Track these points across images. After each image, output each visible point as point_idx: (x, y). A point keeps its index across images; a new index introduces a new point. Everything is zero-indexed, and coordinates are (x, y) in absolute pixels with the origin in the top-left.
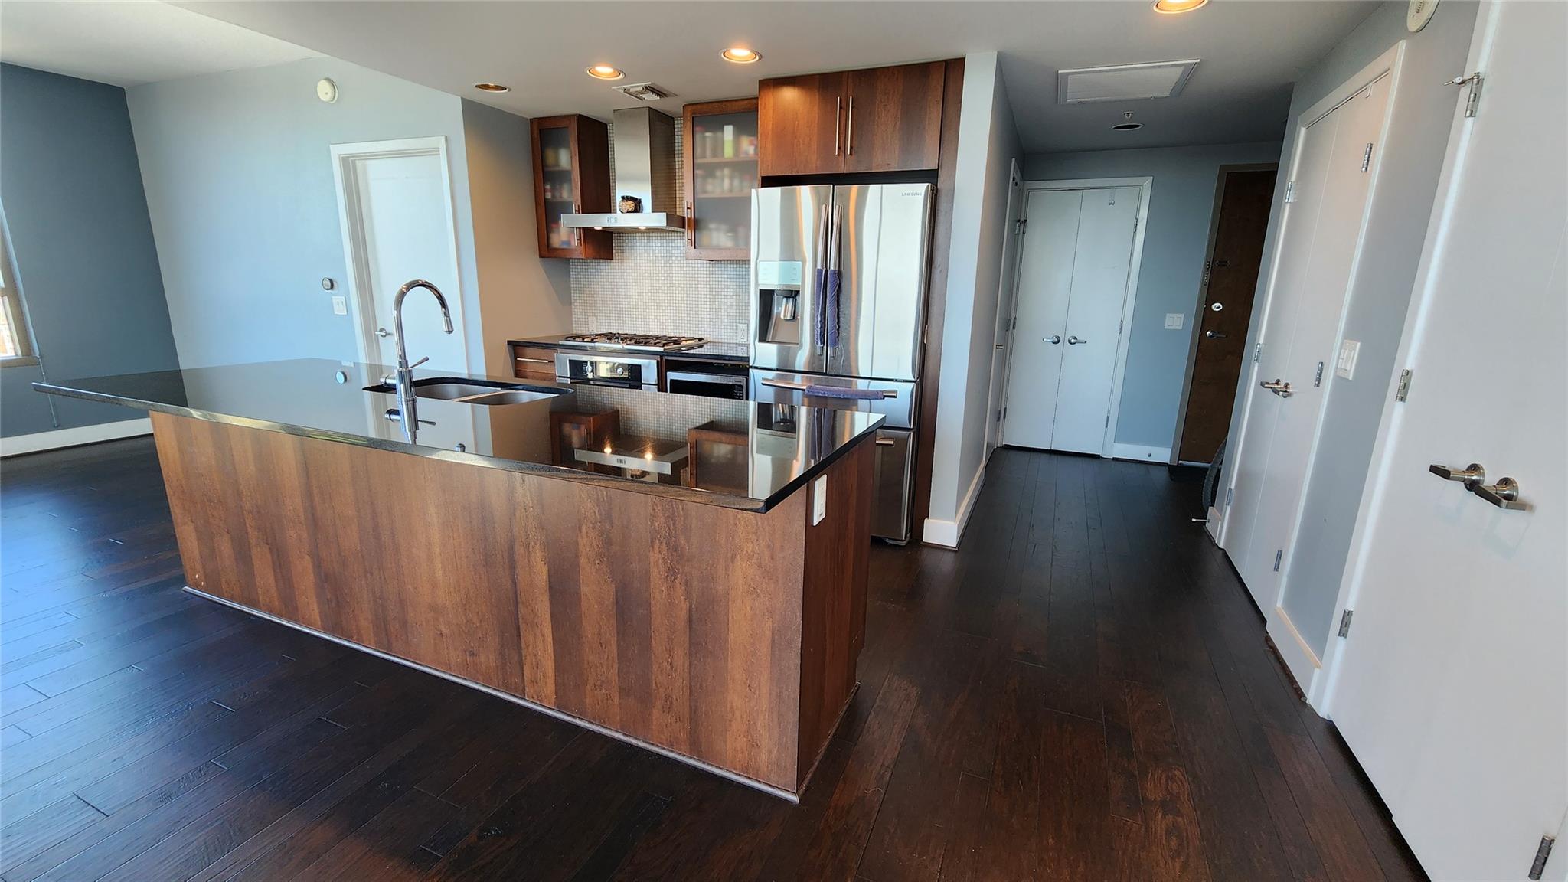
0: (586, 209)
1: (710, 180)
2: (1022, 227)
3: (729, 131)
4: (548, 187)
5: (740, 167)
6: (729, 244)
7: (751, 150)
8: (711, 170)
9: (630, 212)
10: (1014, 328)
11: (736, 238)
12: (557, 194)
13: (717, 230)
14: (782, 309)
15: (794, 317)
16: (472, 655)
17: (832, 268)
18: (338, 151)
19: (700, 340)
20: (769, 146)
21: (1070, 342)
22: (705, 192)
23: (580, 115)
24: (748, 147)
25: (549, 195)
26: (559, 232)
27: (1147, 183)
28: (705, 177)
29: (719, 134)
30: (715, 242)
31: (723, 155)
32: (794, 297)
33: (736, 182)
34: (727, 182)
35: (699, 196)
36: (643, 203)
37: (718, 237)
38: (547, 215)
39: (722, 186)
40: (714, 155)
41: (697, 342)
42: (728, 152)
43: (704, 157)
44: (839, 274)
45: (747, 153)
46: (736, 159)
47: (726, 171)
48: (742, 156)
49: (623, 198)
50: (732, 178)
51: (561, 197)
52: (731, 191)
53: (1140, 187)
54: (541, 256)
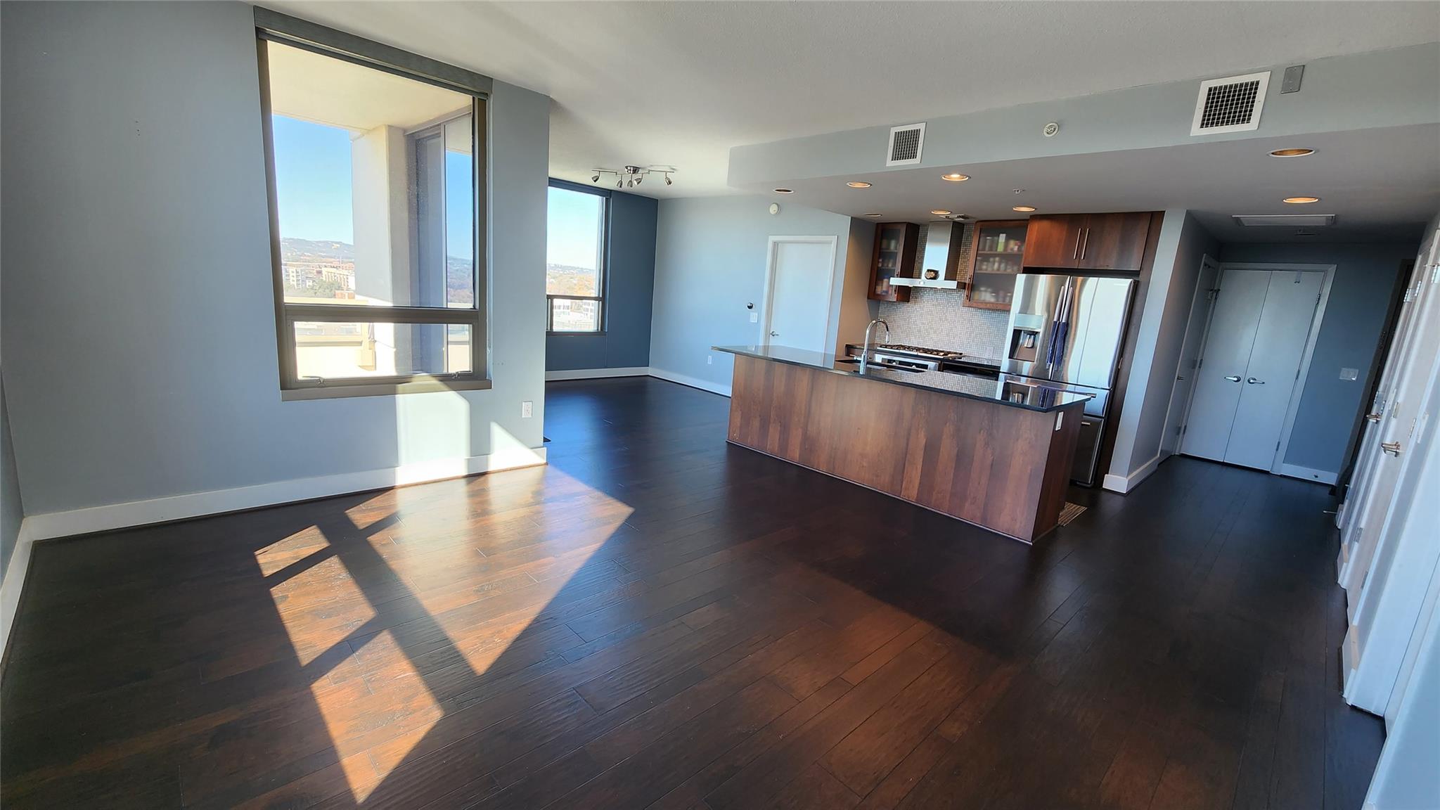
0: (902, 275)
1: (985, 263)
2: (1215, 294)
3: (1002, 237)
4: (881, 260)
5: (1006, 257)
6: (993, 300)
7: (1016, 248)
8: (986, 258)
9: (931, 278)
10: (1200, 367)
11: (997, 297)
12: (886, 265)
13: (986, 291)
14: (1026, 342)
15: (1033, 347)
16: (877, 476)
17: (1063, 321)
18: (772, 239)
19: (961, 354)
20: (1031, 251)
21: (1249, 381)
22: (981, 269)
23: (909, 223)
24: (1014, 246)
25: (880, 265)
26: (882, 285)
27: (1332, 269)
28: (982, 261)
29: (996, 238)
30: (983, 298)
31: (996, 250)
32: (1035, 335)
33: (1003, 266)
34: (996, 265)
35: (977, 272)
36: (939, 273)
37: (986, 296)
38: (877, 275)
39: (994, 267)
40: (991, 248)
41: (959, 356)
42: (1000, 248)
43: (984, 249)
44: (1067, 325)
45: (1012, 249)
46: (1005, 253)
47: (997, 259)
48: (1009, 251)
49: (928, 270)
50: (1000, 264)
51: (888, 266)
52: (998, 270)
53: (1325, 272)
54: (868, 298)
